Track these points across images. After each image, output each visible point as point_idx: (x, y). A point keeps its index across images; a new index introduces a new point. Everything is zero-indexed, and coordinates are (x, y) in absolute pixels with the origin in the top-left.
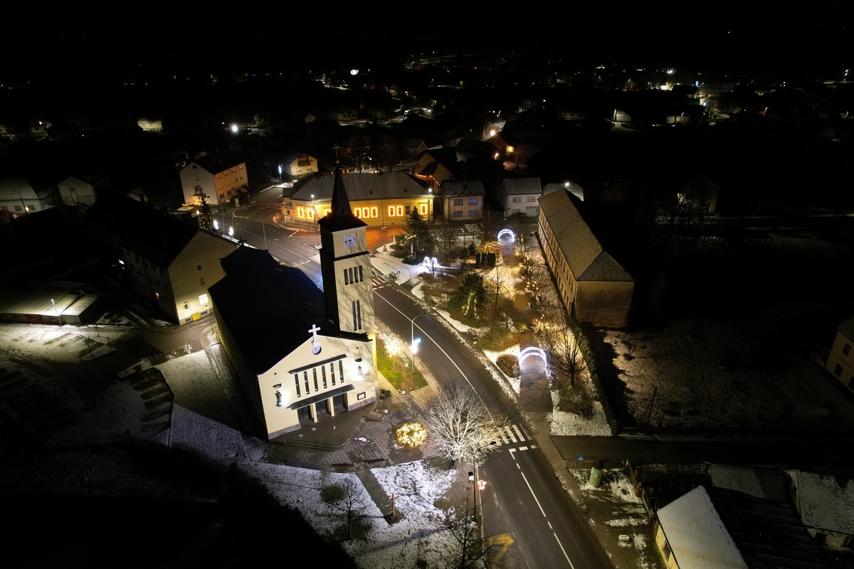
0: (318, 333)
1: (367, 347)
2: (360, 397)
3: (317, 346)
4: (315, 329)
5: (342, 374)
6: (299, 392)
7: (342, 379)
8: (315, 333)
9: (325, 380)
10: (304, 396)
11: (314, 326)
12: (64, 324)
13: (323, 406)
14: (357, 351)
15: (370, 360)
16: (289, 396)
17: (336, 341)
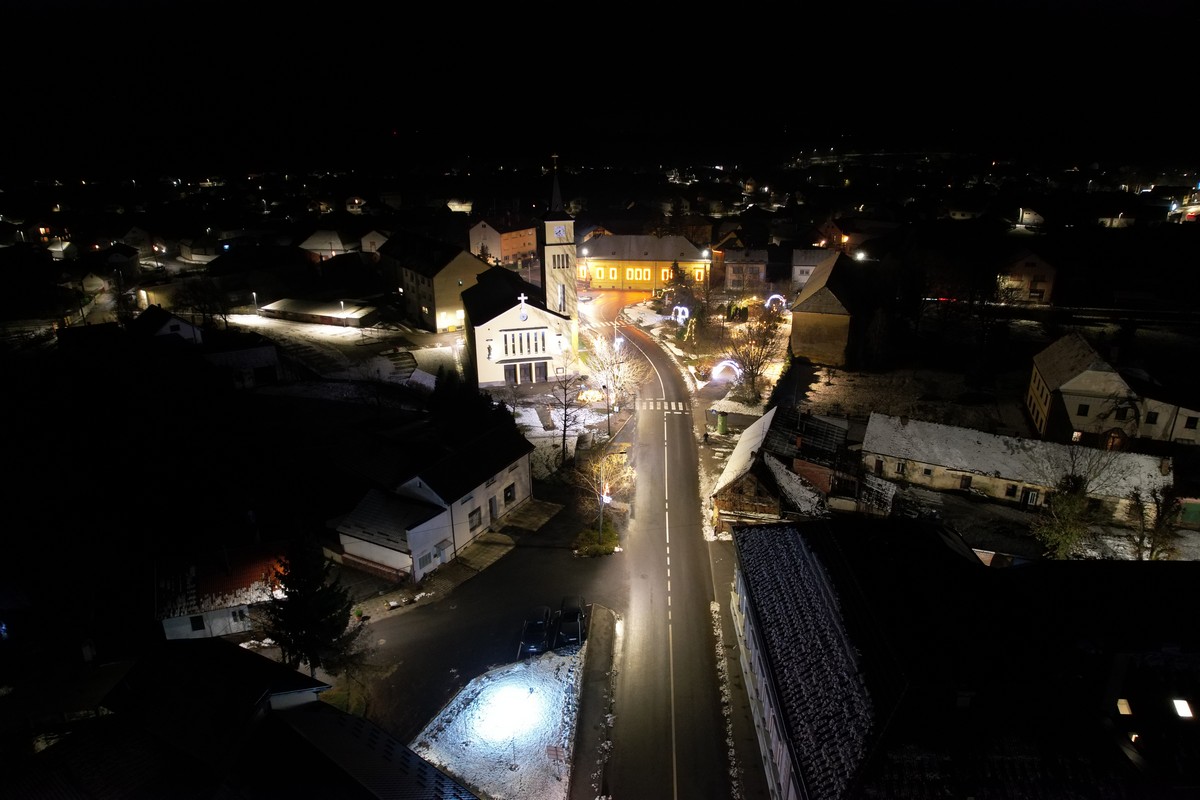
0: (526, 301)
1: (567, 325)
2: (559, 371)
3: (522, 313)
4: (523, 298)
5: (544, 345)
6: (506, 353)
7: (544, 350)
8: (523, 301)
9: (529, 347)
10: (511, 356)
11: (522, 295)
12: (347, 326)
13: (527, 370)
14: (558, 327)
15: (570, 338)
16: (498, 354)
17: (540, 314)
